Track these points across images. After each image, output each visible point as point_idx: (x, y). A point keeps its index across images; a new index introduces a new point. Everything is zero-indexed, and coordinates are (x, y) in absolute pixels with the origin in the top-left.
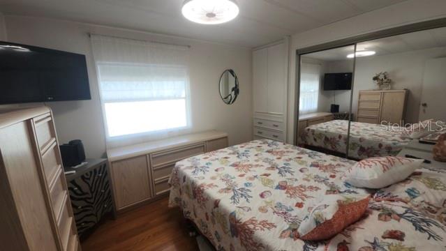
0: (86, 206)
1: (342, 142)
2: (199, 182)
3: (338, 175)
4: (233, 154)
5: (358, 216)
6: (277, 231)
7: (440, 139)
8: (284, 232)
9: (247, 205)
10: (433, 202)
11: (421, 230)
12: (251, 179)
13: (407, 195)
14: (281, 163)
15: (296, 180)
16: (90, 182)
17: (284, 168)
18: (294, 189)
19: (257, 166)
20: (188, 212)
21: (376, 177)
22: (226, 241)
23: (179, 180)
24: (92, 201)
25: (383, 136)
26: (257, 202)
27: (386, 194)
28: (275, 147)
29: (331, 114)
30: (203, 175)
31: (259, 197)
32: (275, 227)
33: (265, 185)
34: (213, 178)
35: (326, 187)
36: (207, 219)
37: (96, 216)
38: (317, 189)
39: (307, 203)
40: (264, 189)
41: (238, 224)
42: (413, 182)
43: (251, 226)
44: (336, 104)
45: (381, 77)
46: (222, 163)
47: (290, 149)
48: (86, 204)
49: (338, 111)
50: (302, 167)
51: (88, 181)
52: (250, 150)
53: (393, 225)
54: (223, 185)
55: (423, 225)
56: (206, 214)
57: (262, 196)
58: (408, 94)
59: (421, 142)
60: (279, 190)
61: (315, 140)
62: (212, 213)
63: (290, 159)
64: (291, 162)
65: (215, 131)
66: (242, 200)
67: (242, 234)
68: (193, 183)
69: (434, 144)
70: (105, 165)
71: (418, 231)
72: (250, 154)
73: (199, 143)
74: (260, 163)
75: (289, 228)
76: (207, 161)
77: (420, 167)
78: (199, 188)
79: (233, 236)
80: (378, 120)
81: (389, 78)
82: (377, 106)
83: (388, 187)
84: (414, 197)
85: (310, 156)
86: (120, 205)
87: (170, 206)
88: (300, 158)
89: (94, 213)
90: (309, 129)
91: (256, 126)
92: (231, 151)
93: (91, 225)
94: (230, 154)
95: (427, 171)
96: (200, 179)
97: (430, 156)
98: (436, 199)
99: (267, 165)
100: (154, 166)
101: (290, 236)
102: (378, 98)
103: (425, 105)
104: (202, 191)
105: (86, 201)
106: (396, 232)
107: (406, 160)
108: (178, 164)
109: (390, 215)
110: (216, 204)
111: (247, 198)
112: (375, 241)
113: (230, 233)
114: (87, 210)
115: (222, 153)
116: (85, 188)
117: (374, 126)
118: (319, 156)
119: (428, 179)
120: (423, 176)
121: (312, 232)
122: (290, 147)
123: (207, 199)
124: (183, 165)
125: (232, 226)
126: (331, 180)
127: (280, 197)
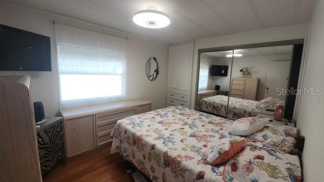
0: (46, 154)
1: (223, 109)
2: (139, 134)
3: (224, 128)
4: (158, 115)
5: (240, 149)
6: (195, 161)
7: (277, 108)
8: (199, 161)
9: (173, 146)
10: (276, 141)
11: (272, 154)
12: (172, 131)
13: (262, 138)
14: (190, 121)
15: (201, 132)
16: (50, 135)
17: (192, 124)
18: (201, 137)
19: (175, 123)
20: (128, 156)
21: (247, 128)
22: (159, 172)
23: (120, 133)
24: (50, 150)
25: (247, 106)
26: (179, 146)
27: (252, 138)
28: (184, 111)
29: (215, 91)
30: (140, 129)
31: (180, 142)
32: (194, 158)
33: (182, 135)
34: (148, 131)
35: (218, 135)
36: (145, 159)
37: (53, 162)
38: (214, 136)
39: (209, 145)
40: (182, 137)
41: (170, 159)
42: (265, 132)
43: (179, 159)
44: (218, 85)
45: (244, 70)
46: (151, 121)
47: (194, 113)
48: (47, 152)
49: (219, 90)
50: (203, 123)
51: (49, 134)
52: (169, 113)
53: (257, 153)
54: (156, 135)
55: (273, 152)
56: (144, 155)
57: (182, 141)
58: (259, 81)
59: (267, 110)
60: (191, 138)
61: (207, 107)
62: (149, 154)
63: (195, 119)
64: (196, 121)
65: (141, 99)
66: (170, 144)
67: (173, 164)
68: (133, 134)
69: (274, 111)
70: (61, 122)
71: (270, 156)
72: (169, 115)
73: (131, 108)
74: (177, 121)
75: (202, 159)
76: (140, 120)
77: (268, 124)
78: (139, 137)
79: (165, 168)
80: (243, 96)
81: (249, 71)
82: (242, 88)
83: (253, 134)
84: (266, 139)
85: (206, 117)
86: (70, 154)
87: (112, 152)
88: (201, 118)
89: (51, 159)
90: (203, 101)
91: (169, 97)
92: (156, 114)
93: (49, 168)
94: (155, 115)
95: (272, 125)
96: (139, 131)
97: (272, 118)
98: (277, 140)
99: (181, 123)
100: (99, 123)
101: (203, 163)
102: (243, 83)
103: (268, 88)
104: (141, 140)
105: (46, 150)
106: (260, 156)
107: (261, 119)
108: (119, 121)
109: (256, 148)
110: (153, 147)
111: (173, 143)
112: (250, 161)
113: (163, 166)
114: (46, 157)
115: (150, 115)
116: (47, 140)
117: (240, 100)
118: (212, 117)
119: (273, 130)
120: (270, 128)
121: (217, 159)
122: (194, 112)
123: (145, 145)
124: (124, 123)
125: (165, 161)
126: (221, 131)
127: (193, 141)
